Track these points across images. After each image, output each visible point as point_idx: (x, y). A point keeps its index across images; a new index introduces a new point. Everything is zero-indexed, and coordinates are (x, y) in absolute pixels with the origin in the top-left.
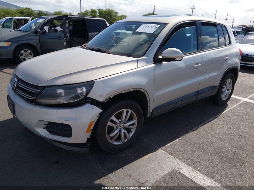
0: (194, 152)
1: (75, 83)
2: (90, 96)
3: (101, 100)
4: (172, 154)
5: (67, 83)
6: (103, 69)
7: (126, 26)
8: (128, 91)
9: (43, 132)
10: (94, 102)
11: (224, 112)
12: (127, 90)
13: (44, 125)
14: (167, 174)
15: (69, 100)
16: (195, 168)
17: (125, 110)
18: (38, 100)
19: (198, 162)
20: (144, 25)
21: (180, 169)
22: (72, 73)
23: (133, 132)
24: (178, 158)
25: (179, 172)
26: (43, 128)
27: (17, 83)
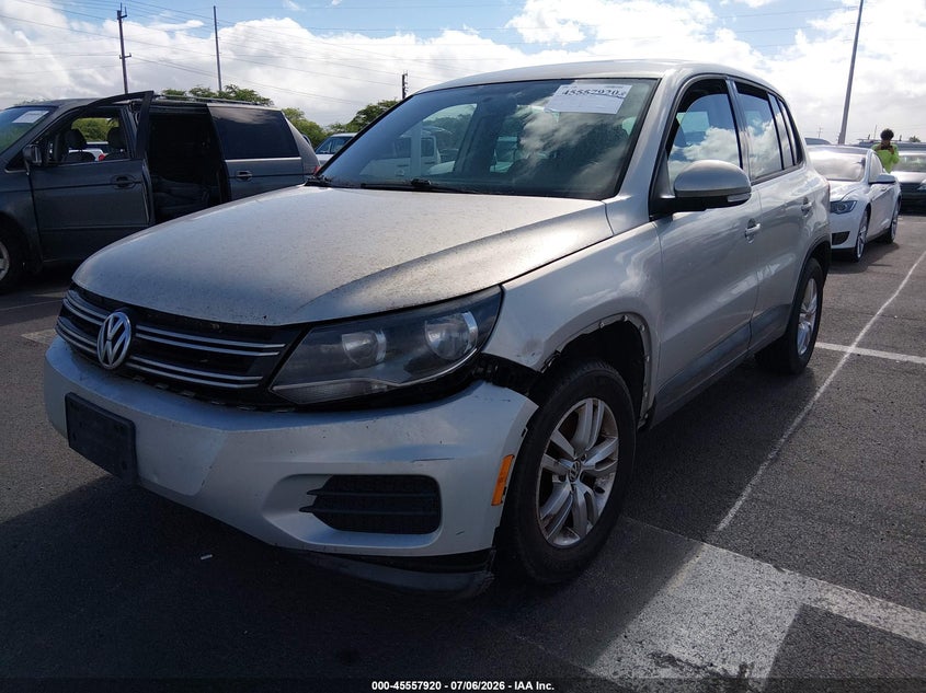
0: (824, 536)
1: (433, 300)
2: (492, 348)
3: (532, 361)
4: (758, 556)
5: (401, 305)
6: (505, 246)
7: (489, 99)
8: (603, 325)
9: (301, 528)
10: (507, 374)
11: (818, 395)
12: (600, 321)
13: (308, 493)
14: (793, 626)
15: (410, 375)
16: (864, 588)
17: (589, 403)
18: (275, 388)
19: (860, 568)
20: (562, 89)
21: (824, 603)
22: (398, 266)
23: (608, 489)
24: (788, 567)
25: (828, 614)
26: (301, 510)
27: (134, 331)
